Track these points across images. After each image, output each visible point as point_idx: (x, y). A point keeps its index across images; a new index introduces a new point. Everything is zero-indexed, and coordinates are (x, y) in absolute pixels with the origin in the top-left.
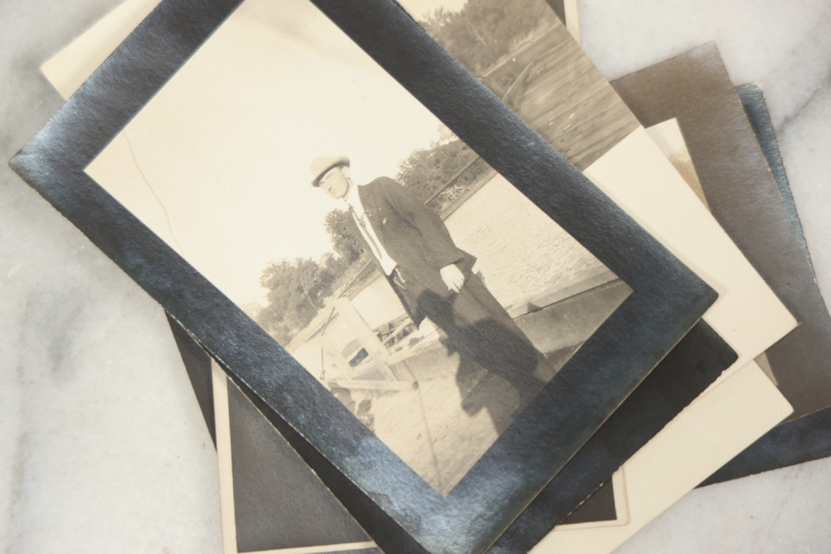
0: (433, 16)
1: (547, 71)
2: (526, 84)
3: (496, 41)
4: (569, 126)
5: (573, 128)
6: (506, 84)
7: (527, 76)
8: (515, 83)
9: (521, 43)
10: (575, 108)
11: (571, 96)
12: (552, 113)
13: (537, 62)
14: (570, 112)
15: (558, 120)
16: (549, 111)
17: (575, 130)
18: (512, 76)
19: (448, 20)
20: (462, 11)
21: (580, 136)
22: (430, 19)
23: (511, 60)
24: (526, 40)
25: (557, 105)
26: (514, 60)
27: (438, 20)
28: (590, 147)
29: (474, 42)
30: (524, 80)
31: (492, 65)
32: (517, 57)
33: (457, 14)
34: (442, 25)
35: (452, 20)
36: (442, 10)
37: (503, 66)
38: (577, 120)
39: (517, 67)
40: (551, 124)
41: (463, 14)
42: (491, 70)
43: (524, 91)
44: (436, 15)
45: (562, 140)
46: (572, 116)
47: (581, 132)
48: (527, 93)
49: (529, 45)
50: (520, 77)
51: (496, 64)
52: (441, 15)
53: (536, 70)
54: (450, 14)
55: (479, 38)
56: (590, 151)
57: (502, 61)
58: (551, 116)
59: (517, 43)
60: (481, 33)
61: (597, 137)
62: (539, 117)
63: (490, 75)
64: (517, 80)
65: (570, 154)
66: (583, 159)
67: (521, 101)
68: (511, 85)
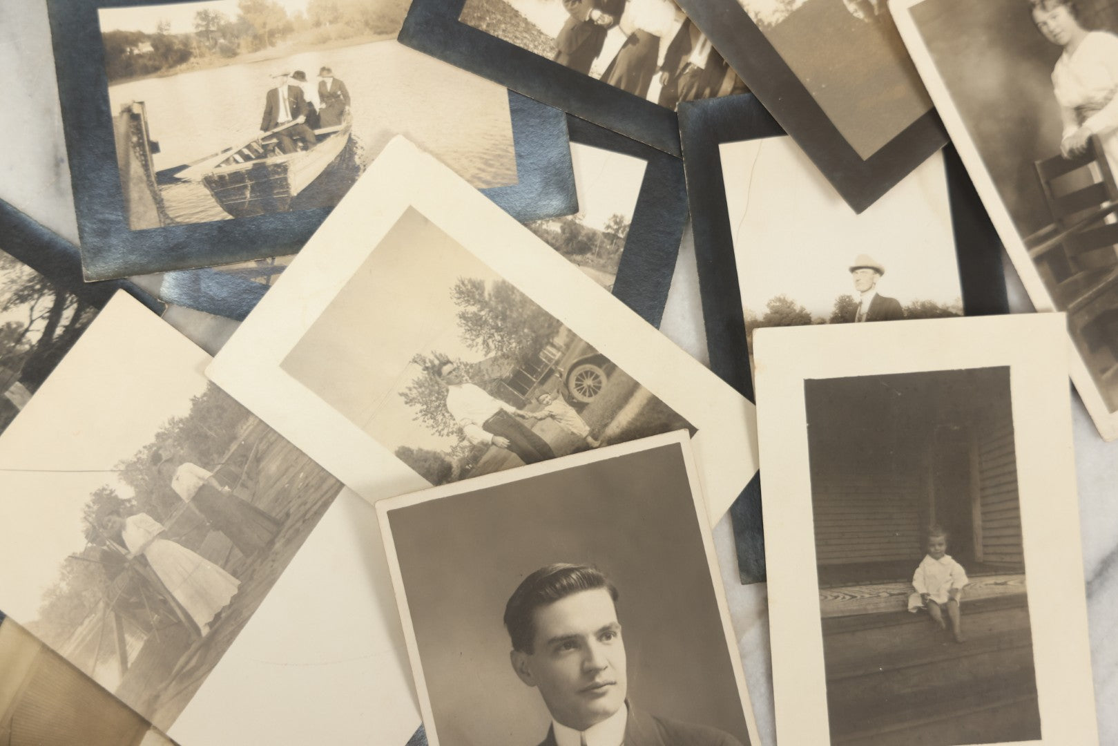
0: (167, 426)
1: (272, 444)
2: (258, 460)
3: (224, 431)
4: (301, 484)
5: (305, 484)
6: (241, 464)
7: (257, 451)
8: (248, 462)
9: (245, 427)
10: (302, 468)
11: (297, 459)
12: (285, 477)
13: (261, 440)
14: (299, 472)
15: (291, 482)
16: (284, 475)
17: (307, 485)
18: (245, 457)
19: (181, 425)
20: (190, 415)
21: (312, 490)
22: (165, 429)
23: (241, 444)
24: (248, 424)
25: (287, 470)
26: (243, 443)
27: (173, 428)
28: (322, 496)
29: (207, 437)
30: (256, 457)
31: (227, 452)
32: (244, 440)
33: (187, 418)
34: (177, 430)
35: (184, 424)
36: (173, 418)
37: (236, 450)
38: (307, 477)
39: (245, 448)
40: (286, 486)
41: (192, 417)
42: (226, 457)
43: (258, 466)
44: (170, 424)
45: (299, 497)
46: (302, 475)
47: (312, 486)
48: (261, 466)
49: (251, 427)
50: (252, 455)
51: (229, 450)
52: (174, 423)
53: (262, 446)
54: (181, 421)
55: (210, 433)
56: (323, 500)
57: (234, 447)
58: (285, 480)
59: (242, 428)
60: (210, 428)
61: (325, 487)
62: (275, 483)
63: (227, 461)
64: (250, 459)
65: (308, 506)
66: (321, 506)
67: (258, 473)
68: (246, 463)
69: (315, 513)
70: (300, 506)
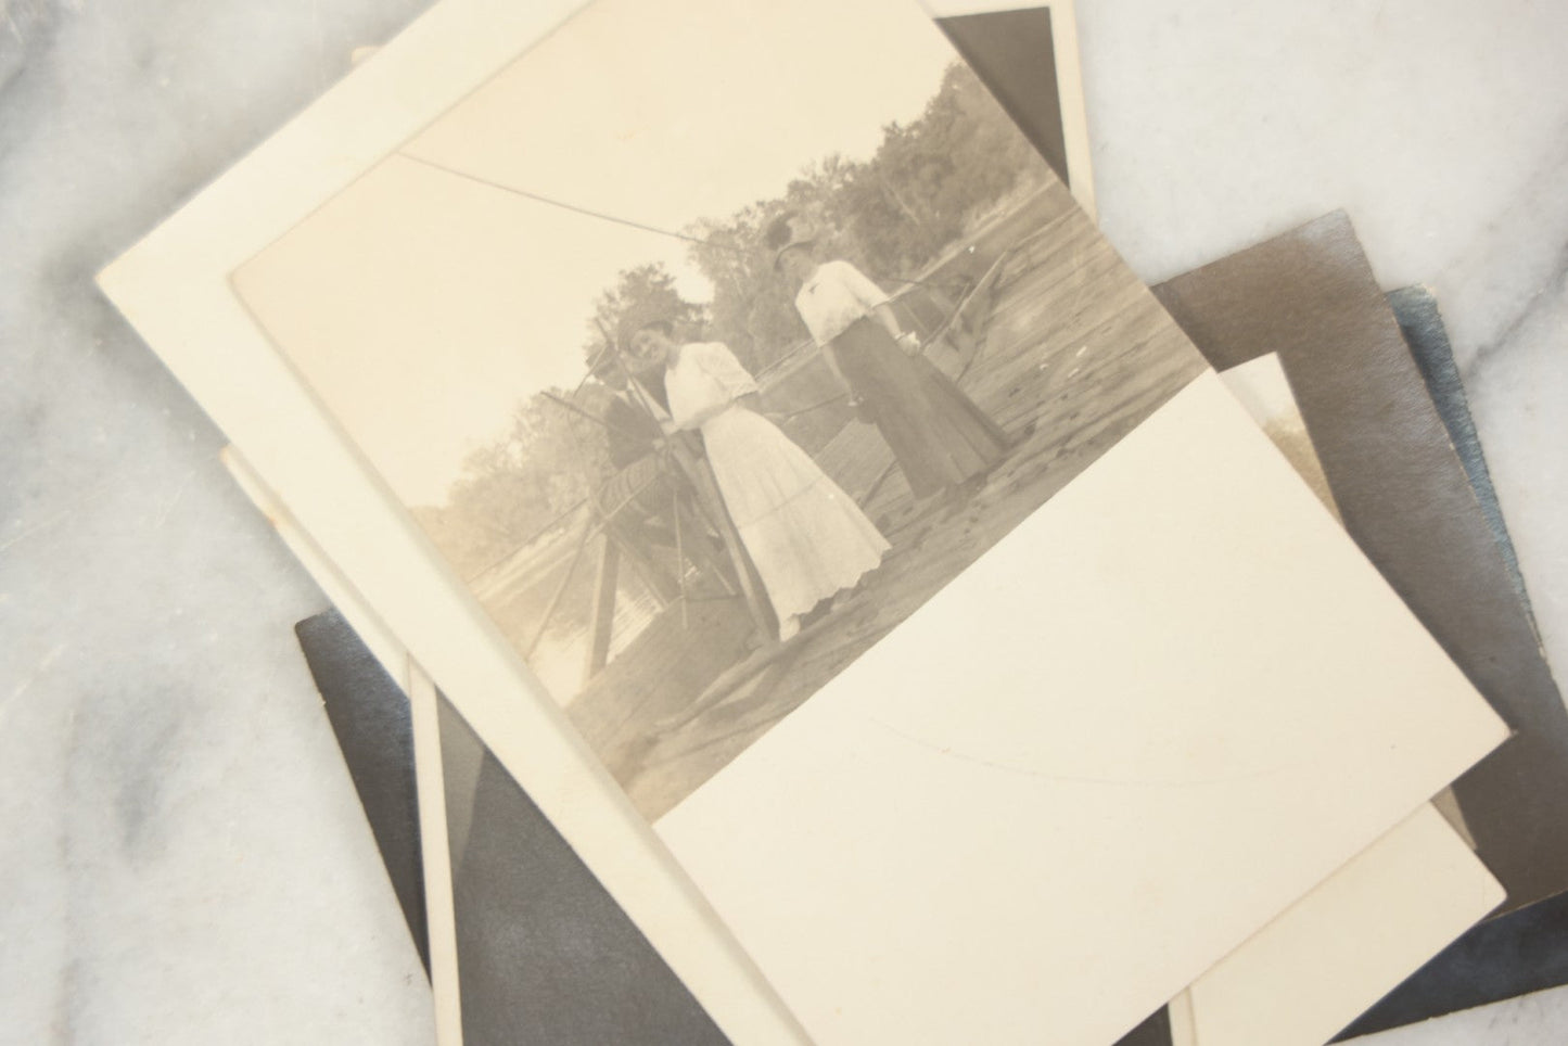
0: (819, 171)
1: (1033, 268)
2: (995, 294)
3: (938, 214)
4: (1076, 370)
5: (1083, 374)
6: (957, 295)
7: (998, 278)
8: (976, 290)
9: (984, 217)
10: (1088, 336)
11: (1078, 315)
12: (1044, 346)
13: (1015, 252)
14: (1076, 345)
15: (1057, 358)
16: (1040, 343)
17: (1088, 377)
18: (969, 280)
19: (849, 178)
20: (874, 161)
21: (1098, 389)
22: (814, 177)
23: (967, 250)
24: (994, 212)
25: (1053, 331)
26: (972, 249)
27: (830, 179)
28: (1117, 409)
29: (897, 217)
30: (992, 287)
31: (932, 259)
32: (978, 244)
33: (865, 167)
34: (837, 186)
35: (855, 177)
36: (836, 159)
37: (952, 261)
38: (1092, 359)
39: (979, 263)
40: (1042, 367)
41: (876, 166)
42: (930, 269)
43: (992, 307)
44: (826, 169)
45: (1065, 397)
46: (1080, 353)
47: (1099, 382)
48: (999, 309)
49: (998, 221)
50: (984, 281)
51: (938, 257)
52: (835, 169)
53: (1013, 268)
54: (852, 167)
55: (907, 210)
56: (1117, 416)
57: (950, 252)
58: (1043, 352)
59: (978, 217)
60: (910, 201)
61: (1128, 390)
62: (1020, 353)
63: (927, 279)
64: (979, 286)
65: (1079, 422)
66: (1104, 431)
67: (986, 325)
68: (967, 295)
69: (1091, 442)
70: (1060, 418)
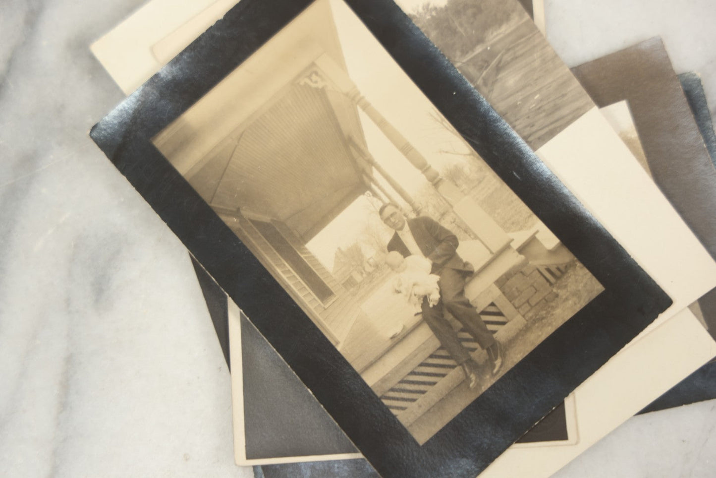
0: (421, 10)
1: (516, 58)
2: (499, 69)
3: (474, 32)
4: (534, 105)
5: (537, 107)
6: (481, 68)
7: (500, 62)
8: (489, 68)
9: (495, 34)
10: (539, 90)
11: (537, 79)
12: (520, 94)
13: (508, 50)
14: (535, 93)
15: (525, 100)
16: (518, 92)
17: (539, 108)
18: (487, 62)
19: (434, 13)
20: (446, 6)
21: (544, 114)
22: (418, 13)
23: (487, 48)
24: (499, 31)
25: (524, 87)
26: (489, 48)
27: (425, 14)
28: (552, 123)
29: (454, 32)
30: (497, 66)
31: (470, 52)
32: (492, 46)
33: (441, 9)
34: (428, 17)
35: (437, 13)
36: (428, 5)
37: (480, 53)
38: (541, 100)
39: (492, 54)
40: (519, 103)
41: (447, 9)
42: (470, 56)
43: (497, 75)
44: (424, 9)
45: (528, 117)
46: (537, 97)
47: (544, 111)
48: (500, 76)
49: (502, 36)
50: (494, 63)
51: (473, 51)
52: (427, 8)
53: (507, 57)
54: (435, 9)
55: (460, 29)
56: (552, 127)
57: (479, 49)
58: (519, 97)
59: (492, 33)
60: (461, 25)
61: (557, 115)
62: (509, 96)
63: (468, 61)
64: (491, 65)
65: (534, 129)
66: (547, 133)
67: (494, 83)
68: (485, 69)
69: (539, 138)
70: (526, 127)
